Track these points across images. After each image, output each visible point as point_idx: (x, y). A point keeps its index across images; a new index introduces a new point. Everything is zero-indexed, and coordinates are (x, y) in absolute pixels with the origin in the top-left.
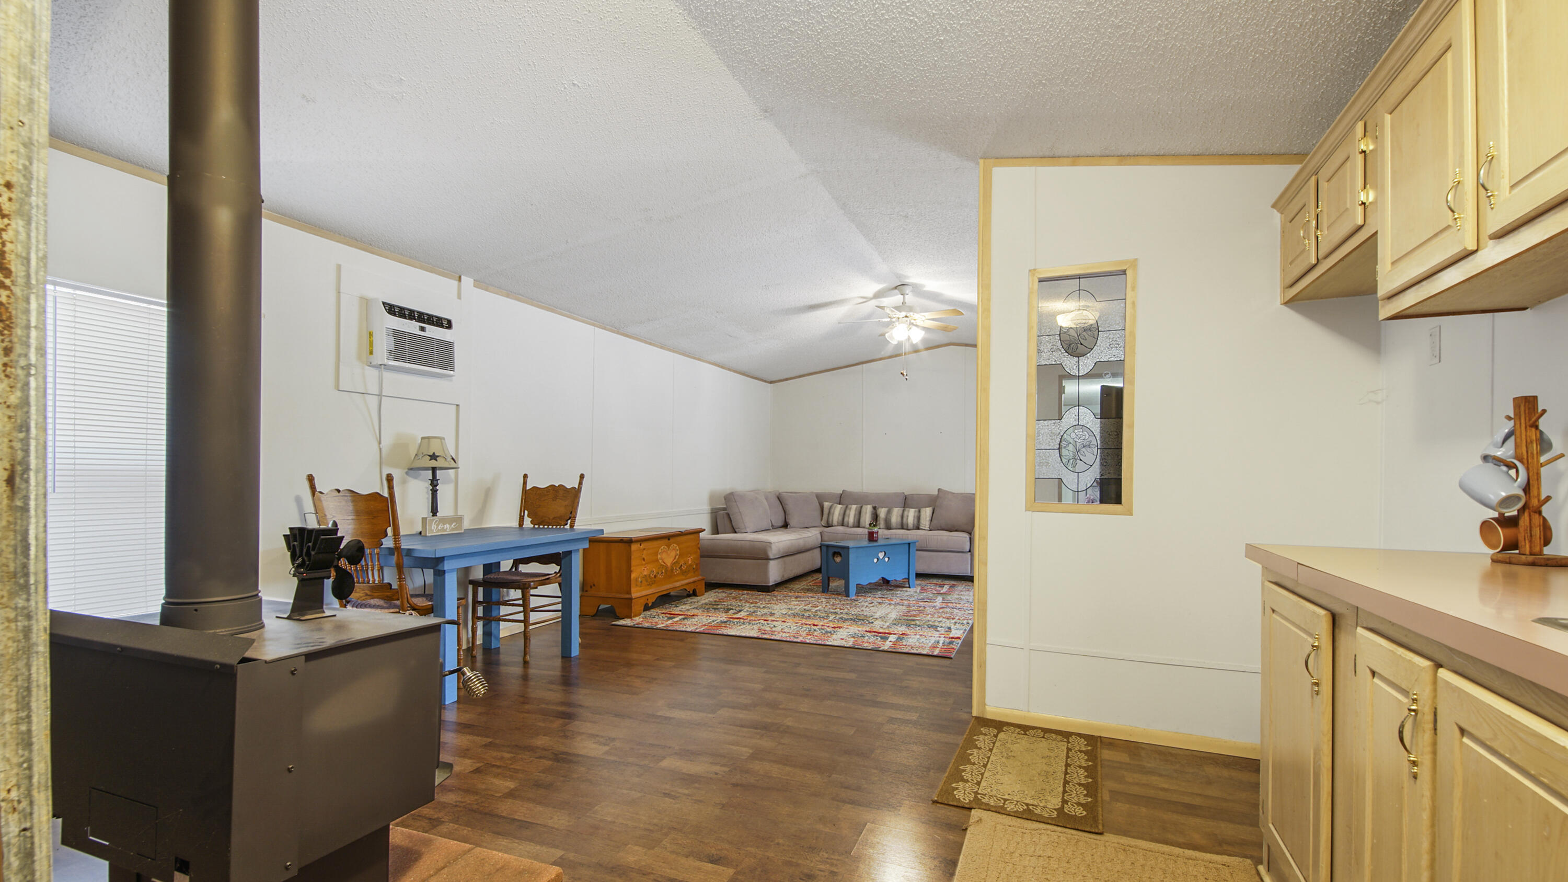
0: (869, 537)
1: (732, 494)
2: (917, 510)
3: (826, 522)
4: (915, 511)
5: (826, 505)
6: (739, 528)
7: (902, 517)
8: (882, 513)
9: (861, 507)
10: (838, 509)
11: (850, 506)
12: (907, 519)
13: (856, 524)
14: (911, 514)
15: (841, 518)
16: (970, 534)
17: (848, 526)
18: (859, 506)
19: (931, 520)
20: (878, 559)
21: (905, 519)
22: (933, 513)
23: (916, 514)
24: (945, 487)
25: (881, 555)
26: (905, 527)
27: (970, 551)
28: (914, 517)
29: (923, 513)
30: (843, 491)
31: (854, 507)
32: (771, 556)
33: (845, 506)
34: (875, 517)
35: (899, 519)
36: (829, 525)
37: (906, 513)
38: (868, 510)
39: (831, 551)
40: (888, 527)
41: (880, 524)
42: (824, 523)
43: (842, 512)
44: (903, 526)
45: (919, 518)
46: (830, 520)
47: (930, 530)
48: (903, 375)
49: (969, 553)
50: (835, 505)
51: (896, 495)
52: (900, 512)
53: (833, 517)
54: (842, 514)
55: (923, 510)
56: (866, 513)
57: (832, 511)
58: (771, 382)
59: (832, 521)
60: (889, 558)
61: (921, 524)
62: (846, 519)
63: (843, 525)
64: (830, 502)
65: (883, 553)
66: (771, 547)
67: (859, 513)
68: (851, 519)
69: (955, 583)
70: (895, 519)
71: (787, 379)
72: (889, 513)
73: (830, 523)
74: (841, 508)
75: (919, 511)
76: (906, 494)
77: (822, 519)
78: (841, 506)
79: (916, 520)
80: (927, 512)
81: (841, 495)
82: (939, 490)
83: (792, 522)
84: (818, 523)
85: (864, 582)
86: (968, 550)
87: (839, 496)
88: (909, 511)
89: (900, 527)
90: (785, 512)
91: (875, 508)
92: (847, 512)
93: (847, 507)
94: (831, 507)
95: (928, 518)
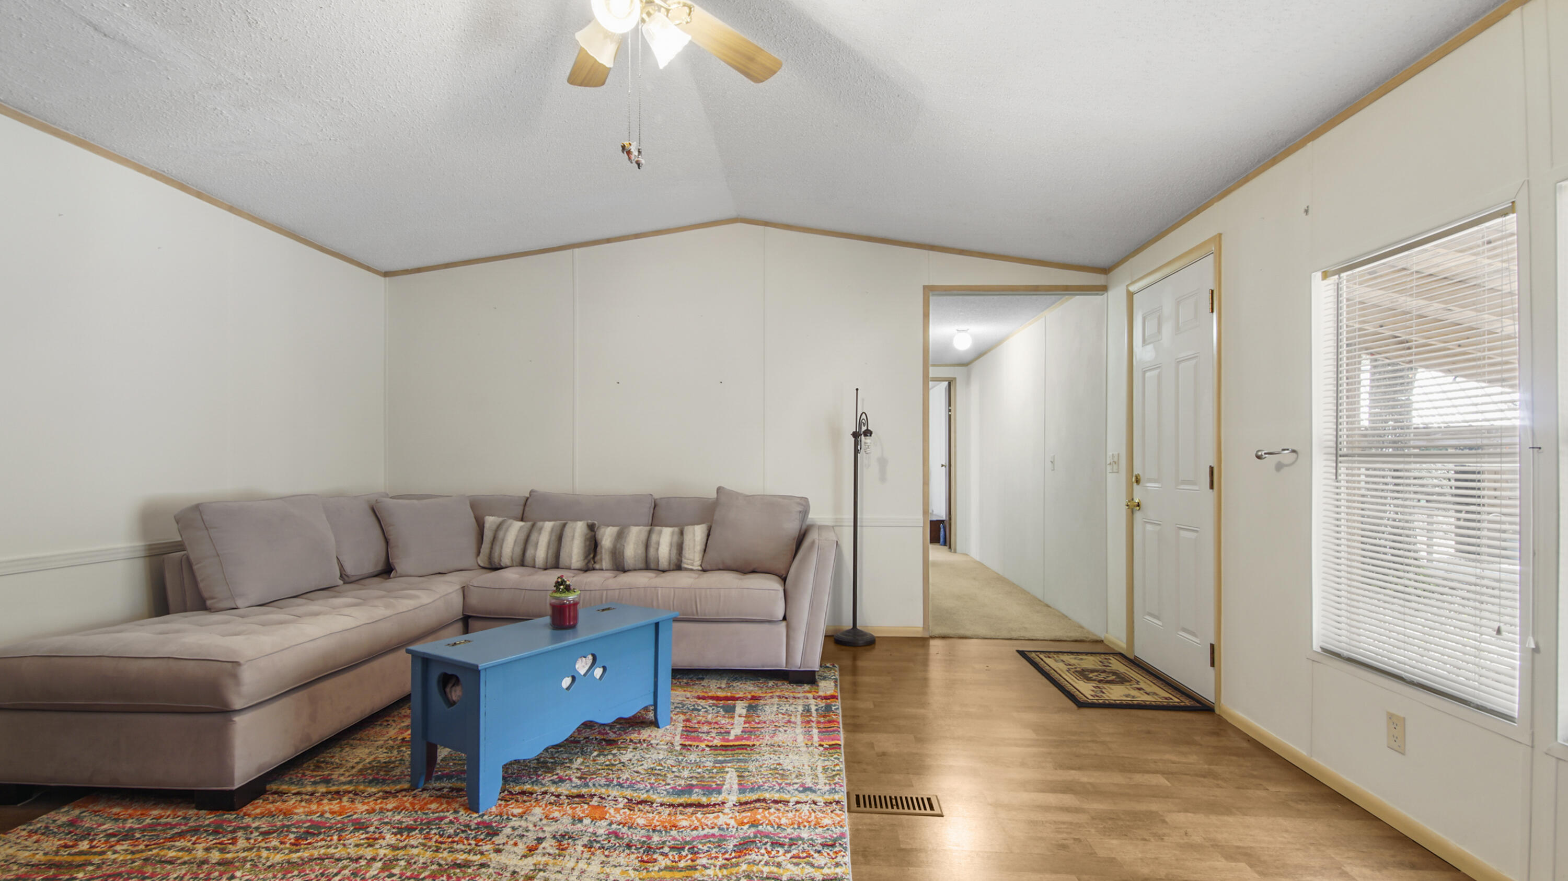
0: (553, 617)
1: (197, 508)
2: (676, 529)
3: (486, 558)
4: (673, 533)
5: (490, 521)
6: (213, 598)
7: (647, 546)
8: (607, 536)
9: (564, 525)
10: (514, 530)
11: (540, 524)
12: (657, 549)
13: (551, 561)
14: (665, 538)
15: (518, 550)
16: (784, 580)
17: (534, 567)
18: (558, 523)
19: (705, 550)
20: (574, 678)
21: (652, 551)
22: (708, 535)
23: (676, 538)
24: (732, 484)
25: (582, 666)
26: (652, 566)
27: (785, 618)
28: (671, 545)
29: (688, 537)
30: (531, 492)
31: (548, 525)
32: (238, 704)
33: (529, 524)
34: (593, 546)
35: (641, 551)
36: (494, 567)
37: (654, 537)
38: (577, 534)
39: (435, 674)
40: (620, 567)
41: (601, 560)
42: (482, 561)
43: (523, 536)
44: (648, 565)
45: (680, 548)
46: (496, 554)
47: (704, 571)
48: (629, 153)
49: (784, 623)
50: (511, 521)
51: (637, 499)
52: (643, 536)
53: (501, 547)
54: (521, 542)
55: (688, 530)
56: (573, 537)
57: (501, 534)
58: (386, 274)
59: (500, 556)
60: (605, 668)
61: (684, 560)
62: (530, 552)
63: (522, 563)
64: (499, 516)
65: (590, 657)
66: (235, 676)
67: (559, 538)
68: (541, 551)
69: (759, 693)
70: (632, 551)
71: (419, 270)
72: (620, 536)
73: (496, 560)
74: (521, 527)
75: (682, 533)
76: (656, 496)
77: (478, 553)
78: (522, 524)
79: (674, 552)
80: (696, 535)
81: (527, 499)
82: (719, 490)
83: (402, 564)
84: (469, 560)
85: (529, 750)
86: (781, 618)
87: (522, 502)
88: (660, 533)
89: (642, 565)
90: (387, 541)
91: (591, 528)
92: (534, 537)
93: (533, 526)
94: (499, 527)
95: (699, 547)
